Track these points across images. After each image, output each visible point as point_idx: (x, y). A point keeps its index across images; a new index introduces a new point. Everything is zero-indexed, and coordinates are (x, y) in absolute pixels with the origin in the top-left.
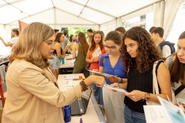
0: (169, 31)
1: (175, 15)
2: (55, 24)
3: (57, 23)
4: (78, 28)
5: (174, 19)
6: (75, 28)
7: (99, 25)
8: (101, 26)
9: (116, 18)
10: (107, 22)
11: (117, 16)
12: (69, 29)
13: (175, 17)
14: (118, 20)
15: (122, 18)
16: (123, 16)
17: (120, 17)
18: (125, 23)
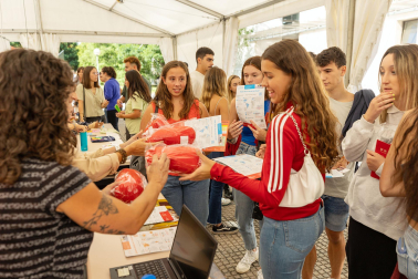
0: (367, 58)
1: (383, 16)
2: (39, 33)
3: (45, 28)
4: (107, 45)
5: (381, 26)
6: (99, 45)
7: (174, 37)
8: (179, 39)
9: (224, 19)
10: (198, 29)
11: (226, 14)
12: (80, 45)
13: (382, 21)
14: (229, 23)
15: (240, 18)
16: (243, 13)
17: (236, 16)
18: (243, 33)
